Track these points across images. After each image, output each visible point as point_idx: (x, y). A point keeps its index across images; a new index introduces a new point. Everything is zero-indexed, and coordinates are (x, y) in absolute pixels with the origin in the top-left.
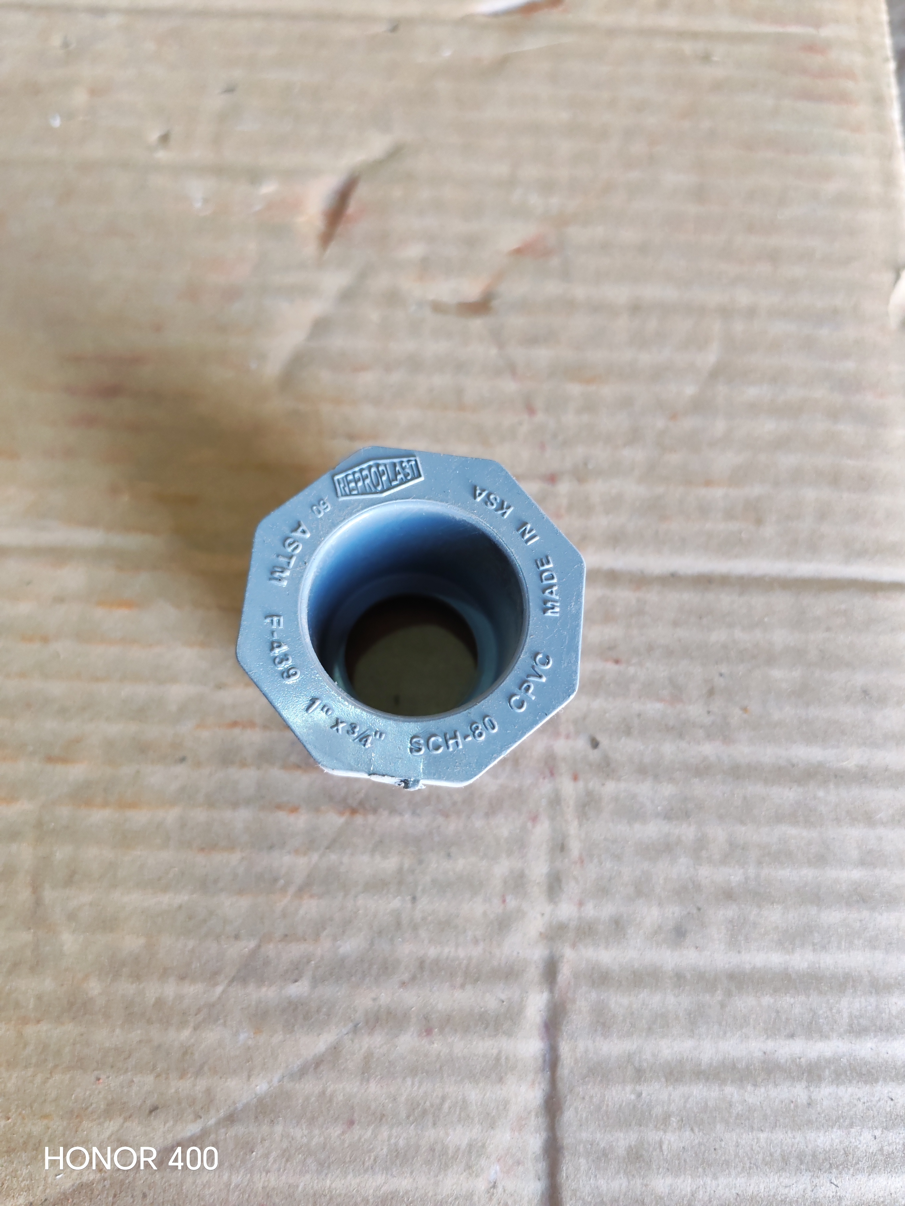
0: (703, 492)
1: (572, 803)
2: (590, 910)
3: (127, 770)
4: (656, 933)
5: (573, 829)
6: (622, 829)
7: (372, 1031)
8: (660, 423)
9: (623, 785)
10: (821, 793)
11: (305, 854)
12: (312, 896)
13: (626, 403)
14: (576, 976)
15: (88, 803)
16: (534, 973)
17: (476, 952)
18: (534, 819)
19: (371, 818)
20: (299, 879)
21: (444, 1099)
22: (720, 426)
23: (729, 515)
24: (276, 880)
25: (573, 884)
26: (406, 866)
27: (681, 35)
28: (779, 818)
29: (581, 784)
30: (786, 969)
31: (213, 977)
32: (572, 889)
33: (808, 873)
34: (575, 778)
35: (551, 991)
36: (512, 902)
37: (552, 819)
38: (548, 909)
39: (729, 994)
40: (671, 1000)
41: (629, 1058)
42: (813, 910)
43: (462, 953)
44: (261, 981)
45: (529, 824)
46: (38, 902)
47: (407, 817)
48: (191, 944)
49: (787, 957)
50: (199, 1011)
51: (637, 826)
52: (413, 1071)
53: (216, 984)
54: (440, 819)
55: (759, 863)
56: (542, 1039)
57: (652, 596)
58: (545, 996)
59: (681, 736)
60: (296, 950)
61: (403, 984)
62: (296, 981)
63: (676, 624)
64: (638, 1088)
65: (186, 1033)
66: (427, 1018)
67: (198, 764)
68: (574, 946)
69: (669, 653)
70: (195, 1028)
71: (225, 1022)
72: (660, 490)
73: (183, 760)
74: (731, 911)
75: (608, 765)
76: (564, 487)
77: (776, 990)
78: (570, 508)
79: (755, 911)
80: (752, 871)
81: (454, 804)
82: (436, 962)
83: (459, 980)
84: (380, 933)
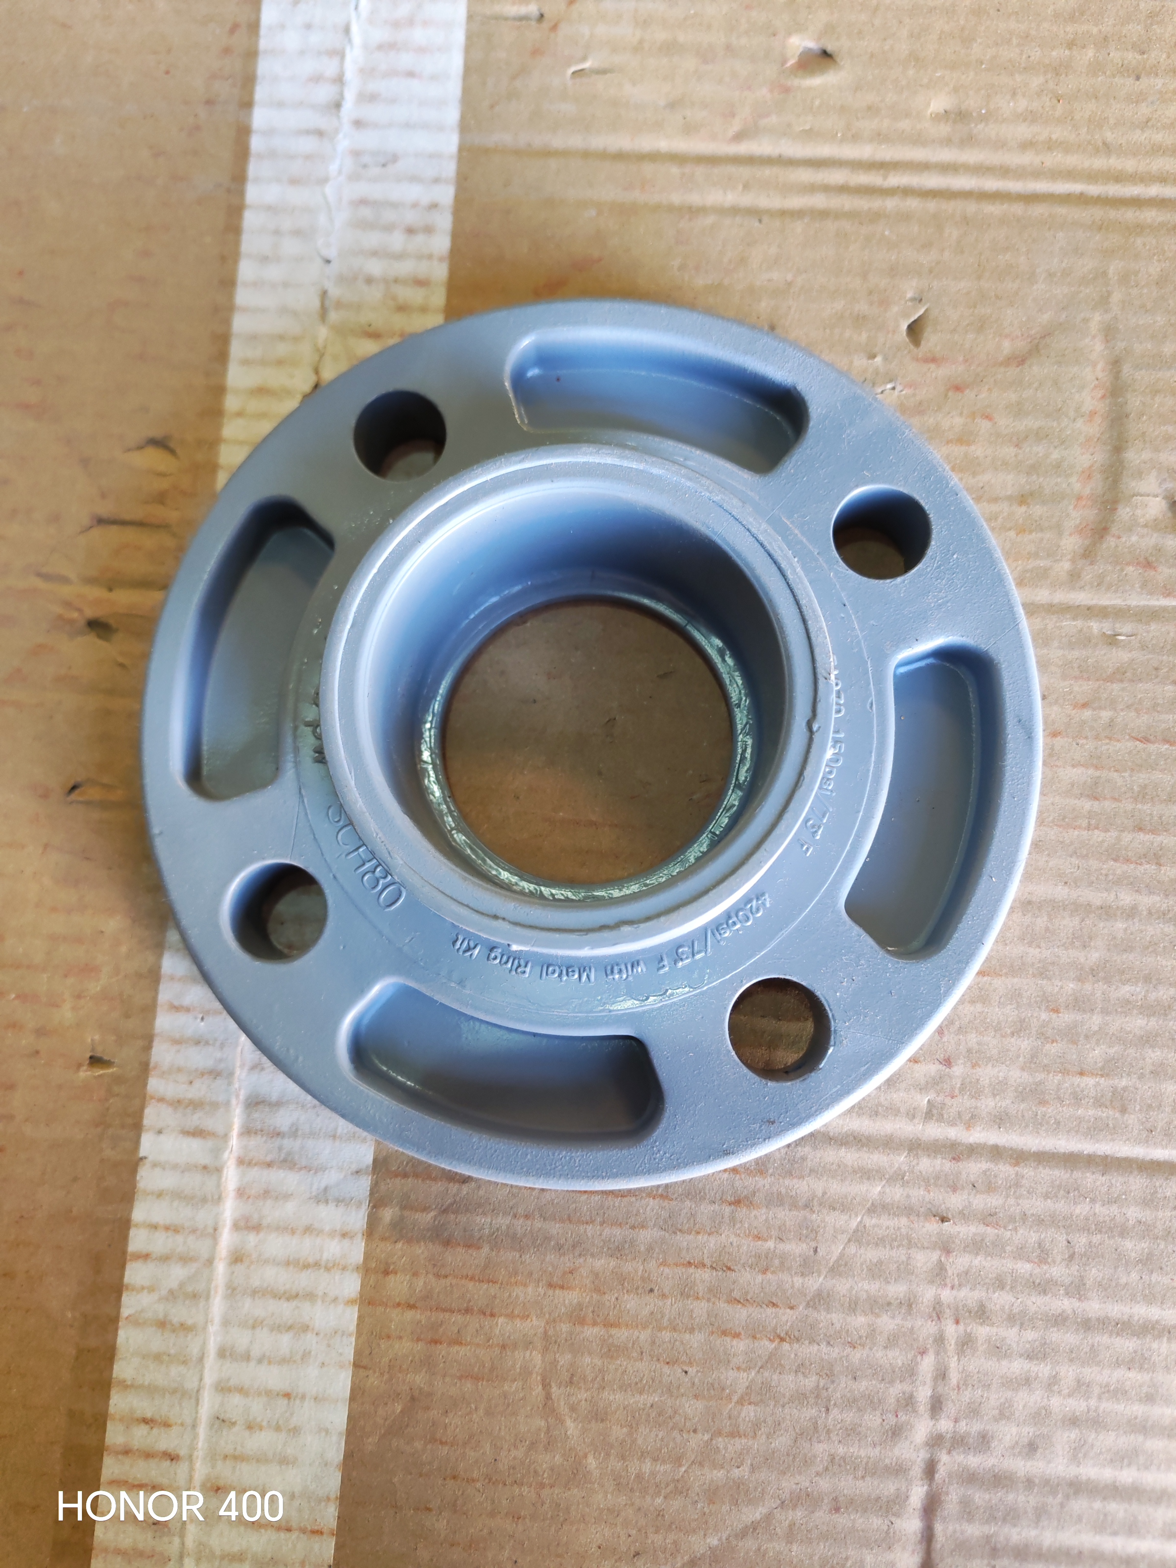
0: (1077, 1080)
1: (953, 1342)
2: (963, 1426)
3: (609, 1298)
4: (1013, 1448)
5: (953, 1363)
6: (990, 1365)
7: (795, 1507)
8: (1044, 1016)
9: (994, 1330)
10: (1155, 1345)
11: (745, 1371)
12: (750, 1404)
13: (1015, 996)
14: (950, 1475)
15: (582, 1321)
16: (917, 1470)
17: (874, 1453)
18: (923, 1353)
19: (796, 1346)
20: (741, 1389)
21: (847, 1559)
22: (1095, 1021)
23: (1099, 1103)
24: (723, 1389)
25: (950, 1405)
26: (821, 1385)
27: (1090, 612)
28: (1118, 1364)
29: (961, 1327)
30: (1115, 1482)
31: (678, 1461)
32: (950, 1409)
33: (1138, 1409)
34: (957, 1322)
35: (930, 1485)
36: (903, 1417)
37: (937, 1353)
38: (931, 1423)
39: (1067, 1497)
40: (1021, 1498)
41: (988, 1538)
42: (1141, 1438)
43: (863, 1453)
44: (715, 1466)
45: (919, 1358)
46: (548, 1396)
47: (823, 1345)
48: (661, 1434)
49: (1117, 1473)
50: (667, 1485)
51: (1004, 1363)
52: (824, 1537)
53: (680, 1466)
54: (848, 1350)
55: (1100, 1398)
56: (922, 1520)
57: (1028, 1171)
58: (926, 1487)
59: (1045, 1292)
60: (739, 1443)
61: (818, 1474)
62: (738, 1467)
63: (1046, 1196)
64: (993, 1563)
65: (659, 1500)
66: (835, 1499)
67: (664, 1296)
68: (949, 1452)
69: (1039, 1221)
70: (665, 1497)
71: (687, 1494)
72: (1039, 1077)
73: (651, 1290)
74: (1074, 1434)
75: (984, 1312)
76: (958, 1070)
77: (1105, 1499)
78: (962, 1089)
79: (1093, 1436)
80: (1093, 1403)
81: (860, 1337)
82: (844, 1459)
83: (860, 1473)
84: (802, 1434)
